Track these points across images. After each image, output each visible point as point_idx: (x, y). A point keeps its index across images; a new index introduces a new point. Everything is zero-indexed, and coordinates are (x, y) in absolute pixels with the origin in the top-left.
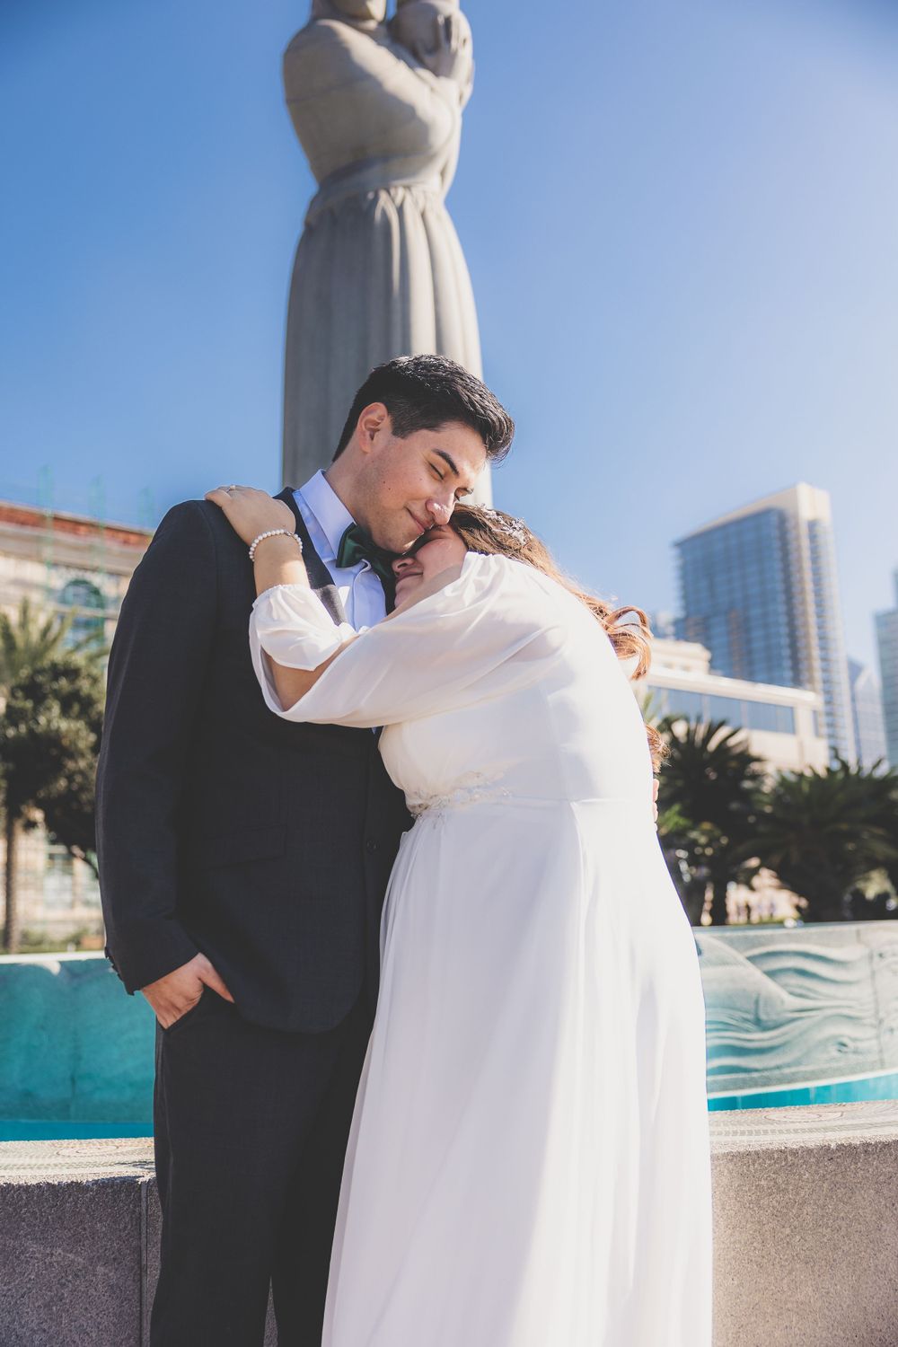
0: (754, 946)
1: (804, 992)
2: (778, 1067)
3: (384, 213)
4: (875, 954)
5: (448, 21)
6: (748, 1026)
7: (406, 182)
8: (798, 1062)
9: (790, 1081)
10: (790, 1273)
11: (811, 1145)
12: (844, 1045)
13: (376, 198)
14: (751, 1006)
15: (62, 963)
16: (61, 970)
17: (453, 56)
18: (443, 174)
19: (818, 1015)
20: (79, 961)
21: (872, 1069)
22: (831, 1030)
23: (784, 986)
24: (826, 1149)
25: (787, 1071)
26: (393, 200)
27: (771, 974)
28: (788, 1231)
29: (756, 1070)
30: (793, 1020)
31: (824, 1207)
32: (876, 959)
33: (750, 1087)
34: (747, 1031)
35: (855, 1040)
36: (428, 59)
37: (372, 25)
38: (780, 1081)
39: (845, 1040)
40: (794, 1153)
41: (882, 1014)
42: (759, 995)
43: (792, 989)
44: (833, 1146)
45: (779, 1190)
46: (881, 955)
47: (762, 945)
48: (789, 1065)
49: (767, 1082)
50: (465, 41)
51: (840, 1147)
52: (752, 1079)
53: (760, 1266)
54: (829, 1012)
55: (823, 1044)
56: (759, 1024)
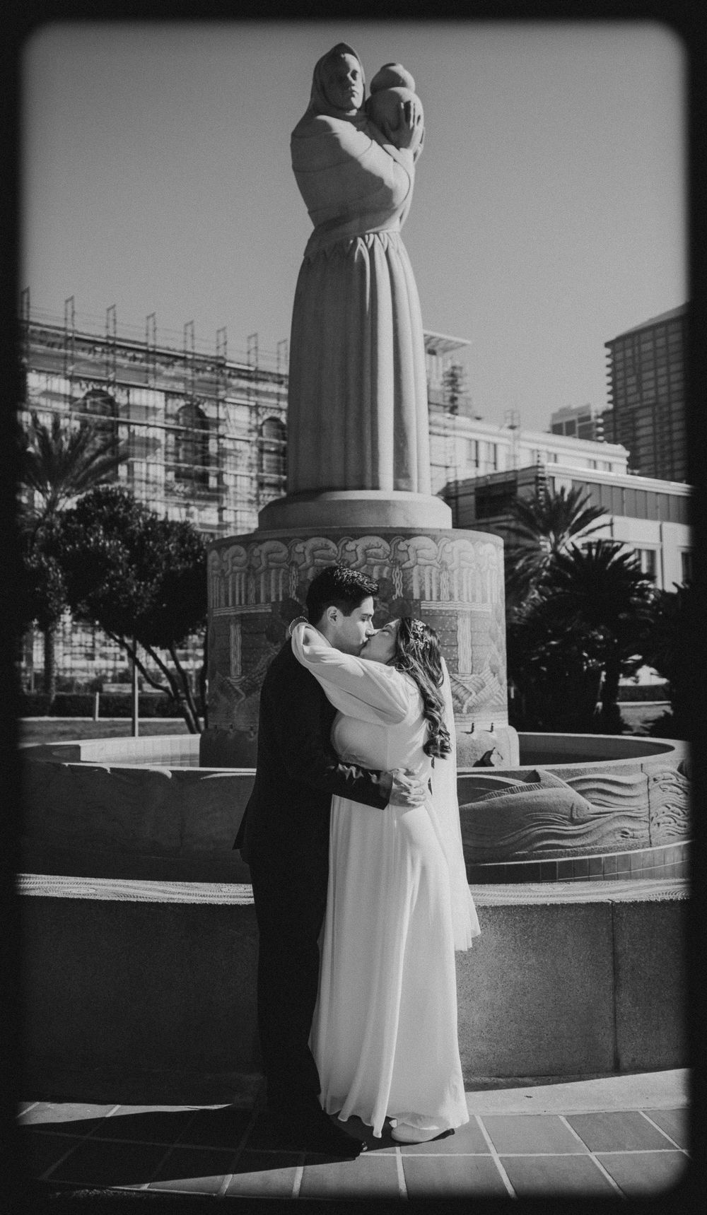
0: (573, 776)
1: (603, 803)
2: (583, 846)
3: (360, 253)
4: (651, 779)
5: (408, 105)
6: (567, 822)
7: (375, 230)
8: (595, 843)
9: (589, 854)
10: (526, 953)
11: (539, 903)
12: (626, 833)
13: (355, 243)
14: (568, 811)
15: (172, 772)
16: (172, 775)
17: (411, 132)
18: (401, 218)
19: (612, 816)
20: (183, 771)
21: (643, 847)
22: (617, 825)
23: (590, 799)
24: (544, 906)
25: (588, 848)
26: (366, 245)
27: (582, 793)
28: (526, 937)
29: (569, 847)
30: (595, 819)
31: (543, 928)
32: (652, 782)
33: (565, 857)
34: (565, 825)
35: (633, 830)
36: (393, 135)
37: (353, 113)
38: (583, 853)
39: (627, 830)
40: (531, 906)
41: (652, 815)
42: (573, 804)
43: (593, 801)
44: (548, 904)
45: (524, 921)
46: (655, 780)
47: (578, 775)
48: (589, 845)
49: (576, 854)
50: (419, 118)
51: (551, 905)
52: (566, 852)
53: (513, 950)
54: (617, 814)
55: (613, 832)
56: (573, 822)
